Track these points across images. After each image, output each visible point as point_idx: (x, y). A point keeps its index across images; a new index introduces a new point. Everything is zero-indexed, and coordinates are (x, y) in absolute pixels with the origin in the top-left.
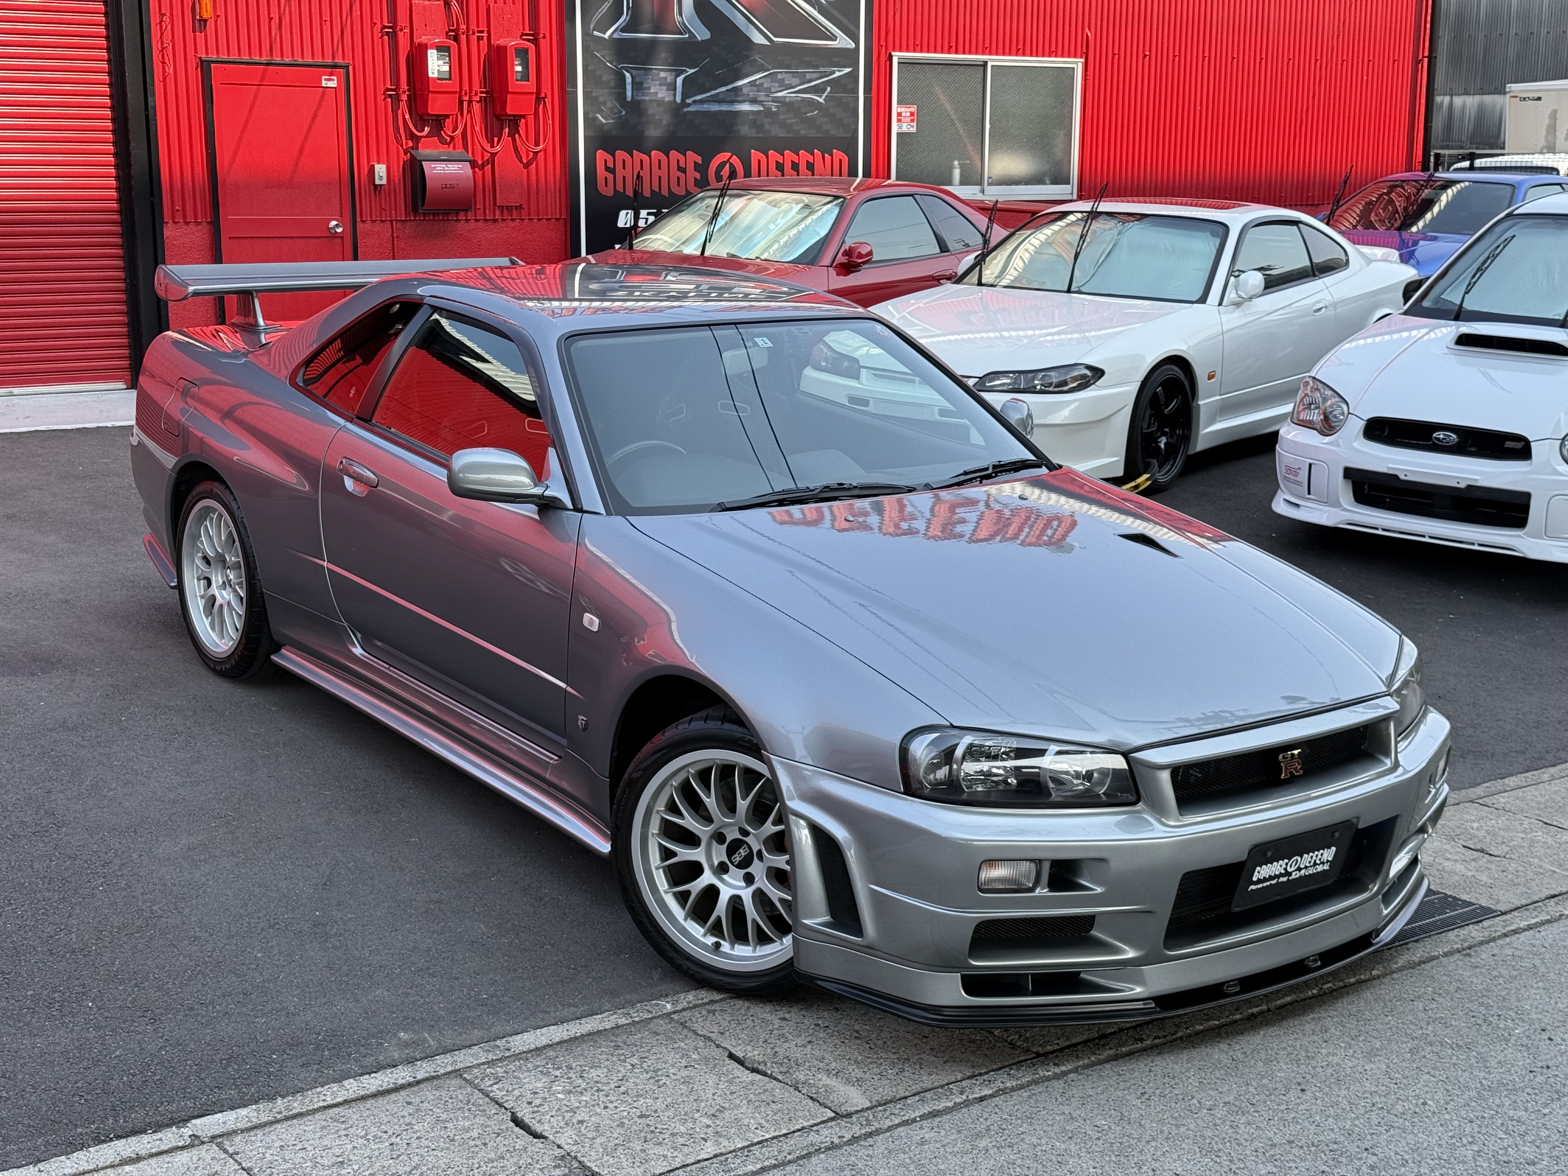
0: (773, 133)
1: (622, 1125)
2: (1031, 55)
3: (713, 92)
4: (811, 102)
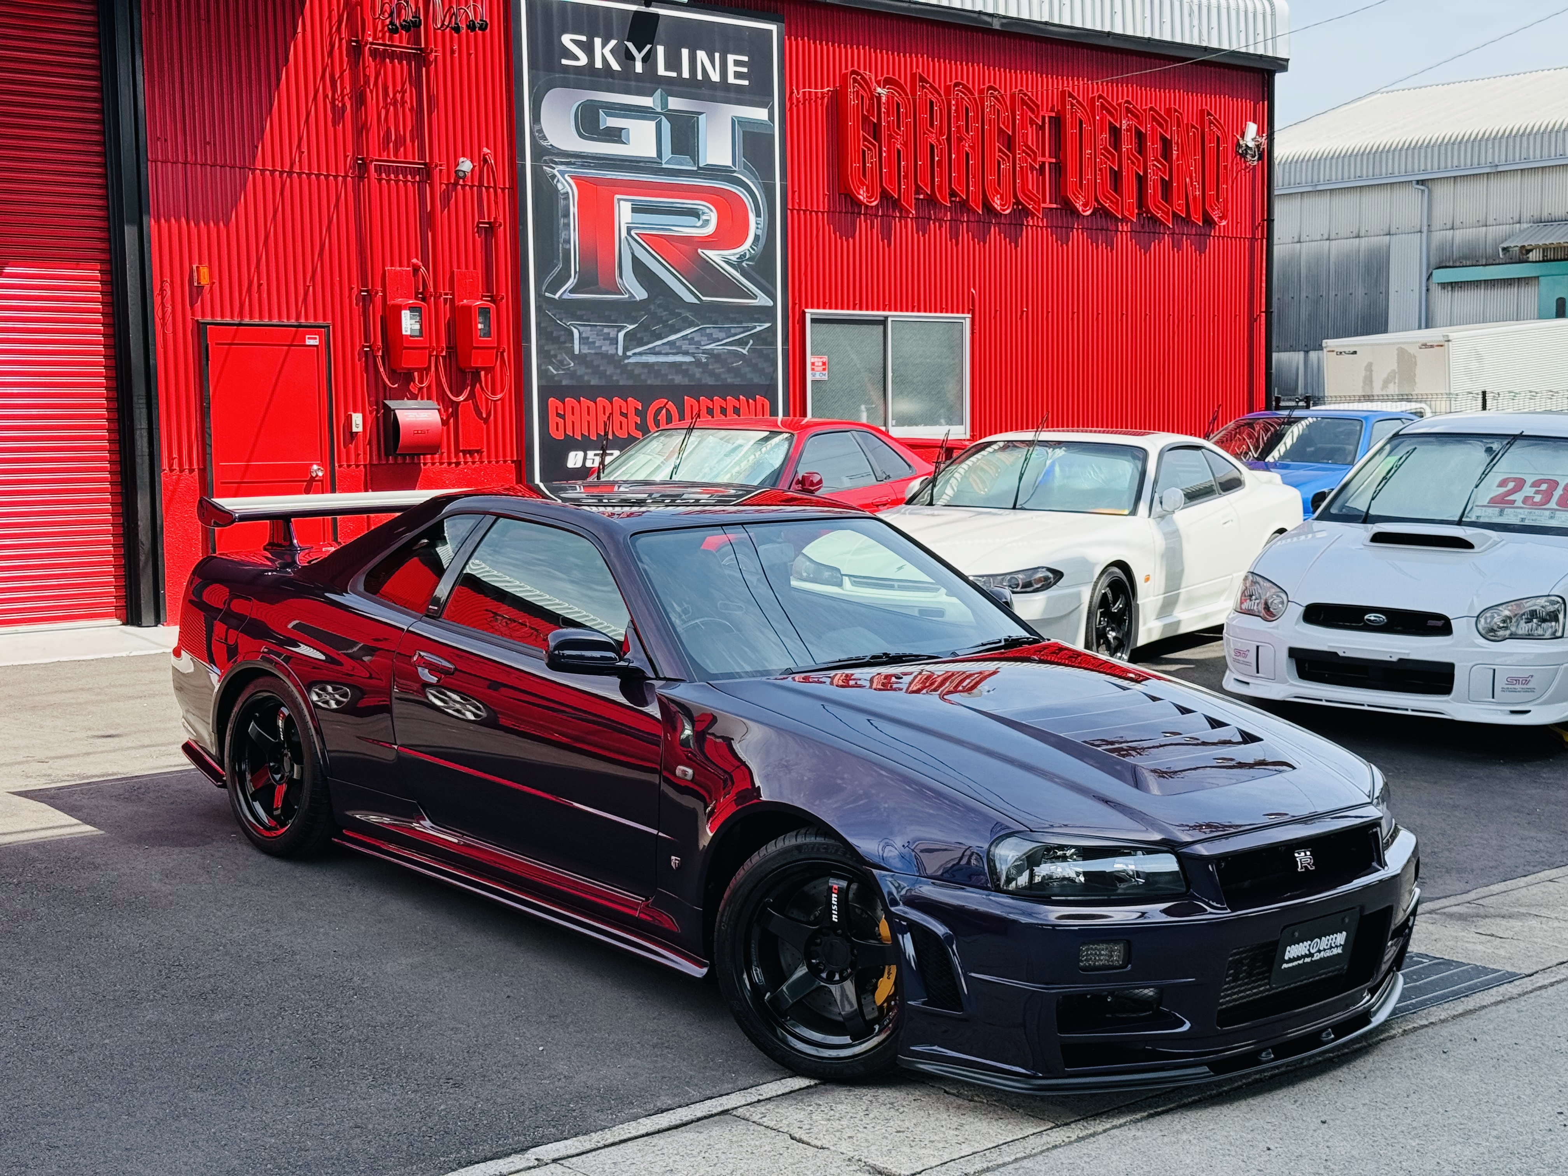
0: (704, 381)
1: (887, 1138)
2: (925, 311)
3: (650, 346)
4: (736, 354)
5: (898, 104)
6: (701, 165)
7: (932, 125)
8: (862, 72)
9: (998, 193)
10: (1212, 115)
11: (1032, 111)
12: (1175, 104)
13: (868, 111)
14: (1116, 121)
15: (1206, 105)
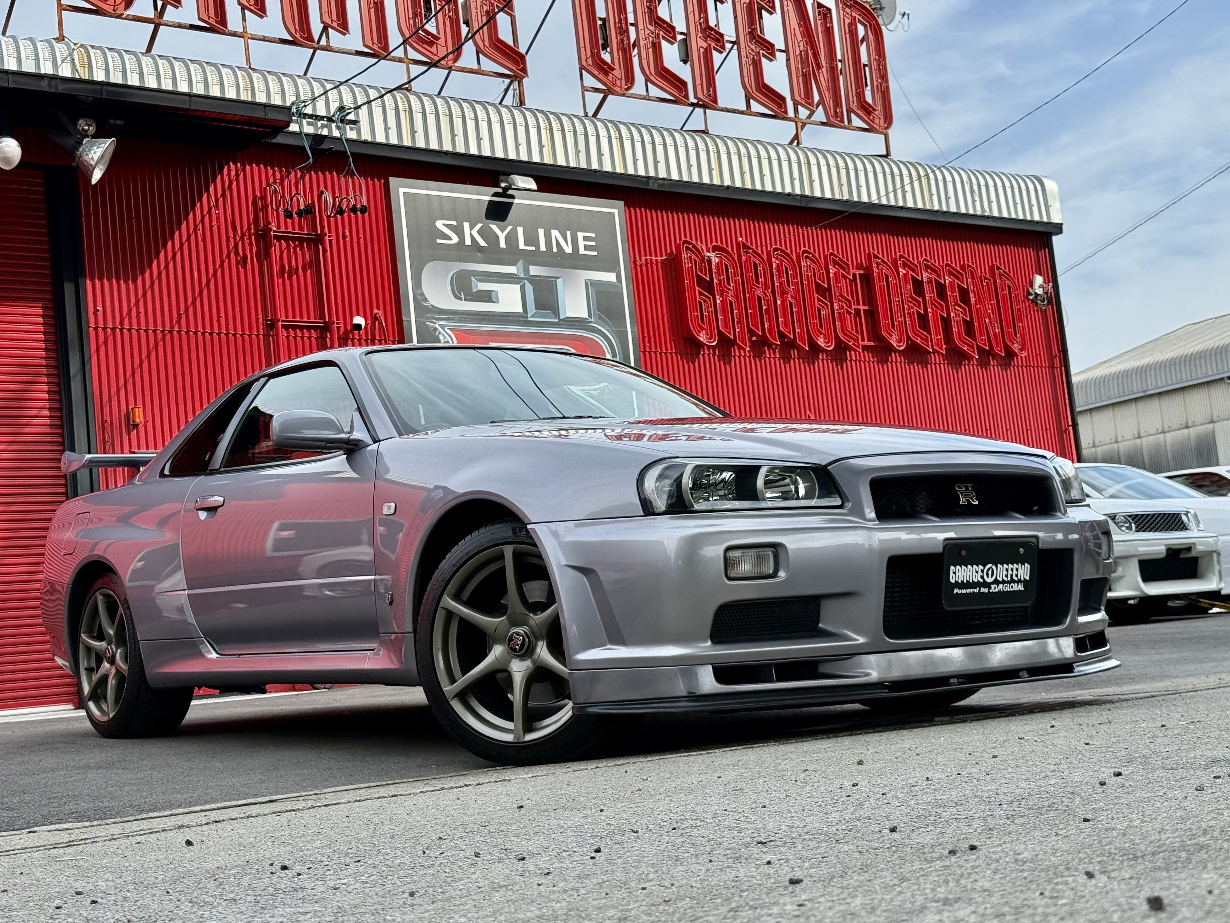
5: (726, 266)
6: (562, 318)
7: (757, 281)
8: (694, 242)
9: (821, 333)
10: (1001, 269)
11: (844, 269)
12: (968, 261)
13: (702, 273)
14: (918, 275)
15: (996, 261)
